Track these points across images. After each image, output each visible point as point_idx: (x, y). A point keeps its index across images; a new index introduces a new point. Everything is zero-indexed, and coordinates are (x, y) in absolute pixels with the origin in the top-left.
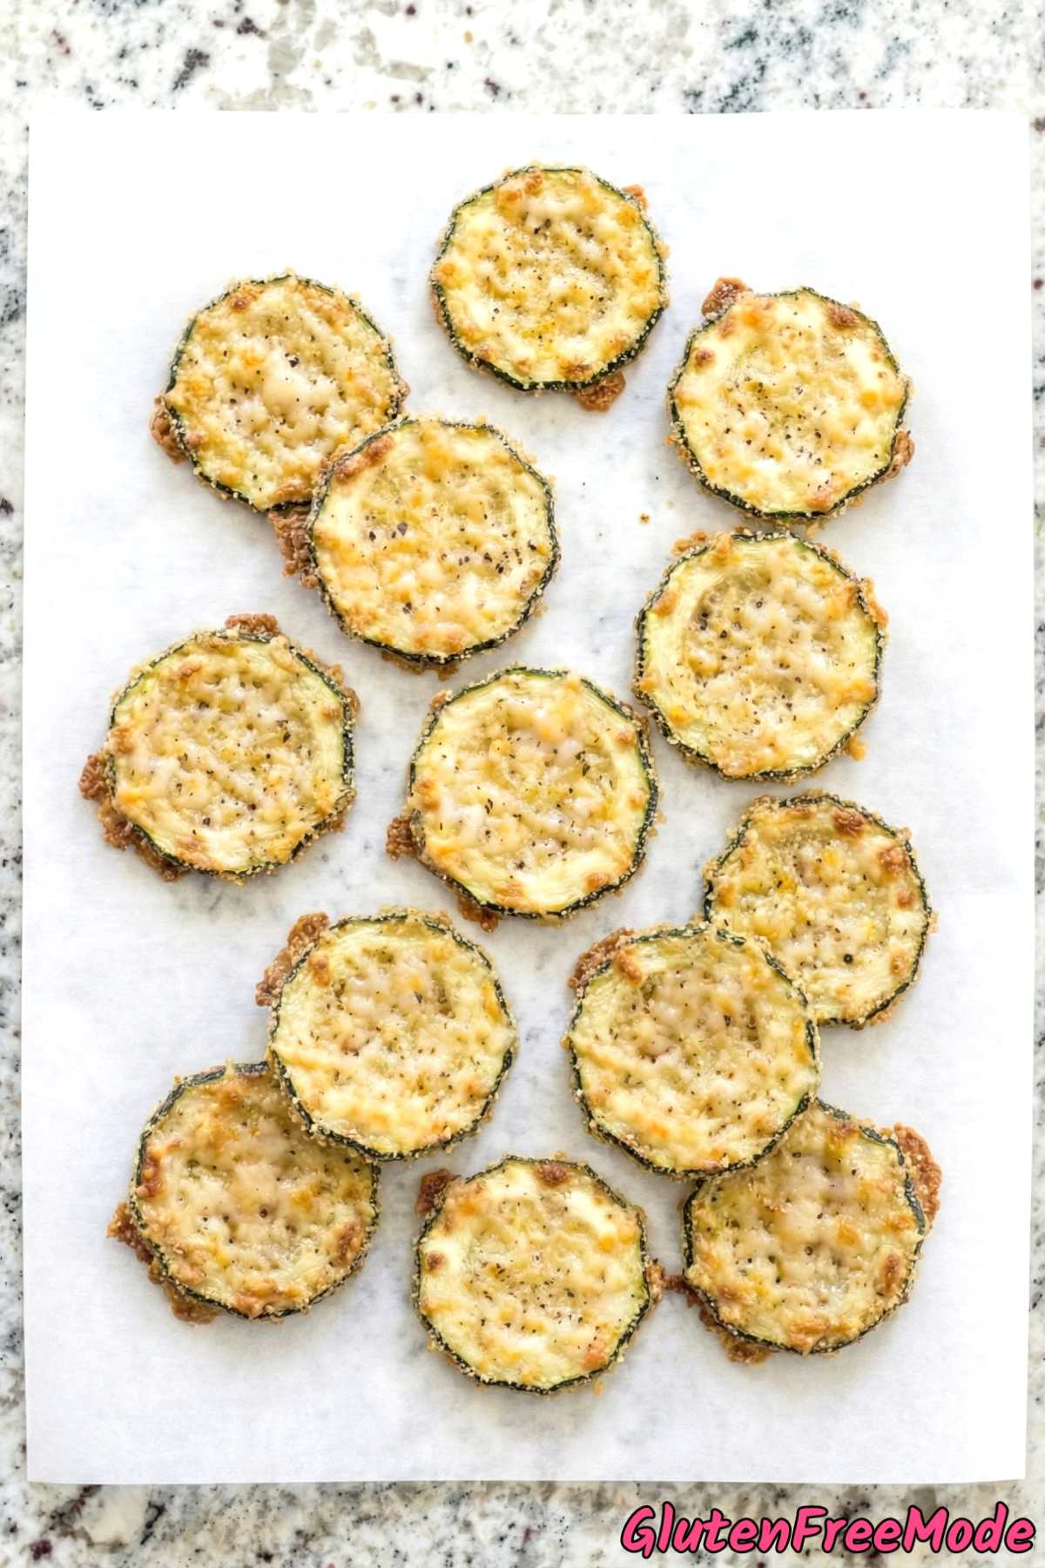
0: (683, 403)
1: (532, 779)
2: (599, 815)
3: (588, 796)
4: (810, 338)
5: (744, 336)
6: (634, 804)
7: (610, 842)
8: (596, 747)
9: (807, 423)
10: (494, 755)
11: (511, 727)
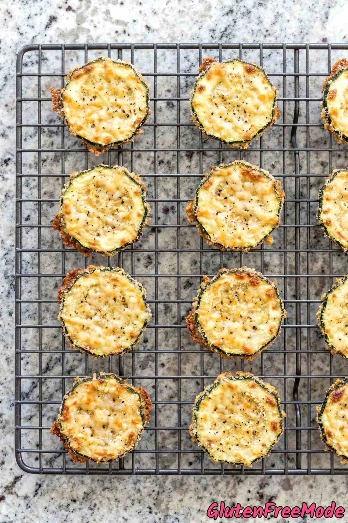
0: (196, 105)
1: (104, 204)
2: (126, 219)
3: (123, 211)
4: (240, 77)
5: (215, 79)
6: (139, 215)
7: (130, 228)
8: (126, 194)
9: (240, 109)
10: (91, 196)
11: (98, 186)
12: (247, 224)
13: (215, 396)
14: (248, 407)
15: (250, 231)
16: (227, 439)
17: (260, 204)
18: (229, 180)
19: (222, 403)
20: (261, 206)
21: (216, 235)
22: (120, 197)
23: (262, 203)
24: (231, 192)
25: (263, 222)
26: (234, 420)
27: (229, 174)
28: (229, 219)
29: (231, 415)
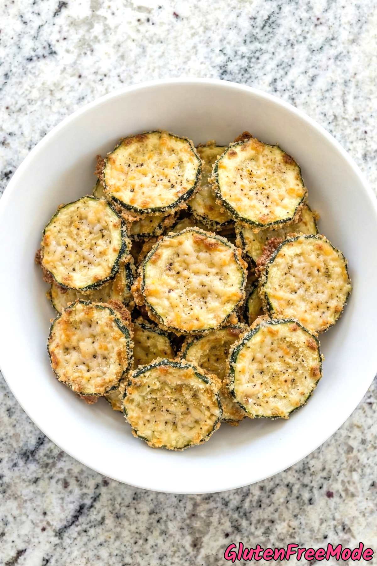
1: (83, 238)
3: (102, 245)
6: (115, 250)
7: (105, 264)
12: (205, 302)
13: (254, 344)
14: (288, 353)
15: (209, 310)
16: (265, 391)
17: (219, 277)
18: (180, 252)
19: (261, 351)
20: (220, 279)
21: (170, 318)
22: (101, 231)
23: (222, 276)
24: (184, 265)
25: (224, 299)
26: (272, 369)
27: (180, 243)
28: (184, 298)
29: (269, 364)
